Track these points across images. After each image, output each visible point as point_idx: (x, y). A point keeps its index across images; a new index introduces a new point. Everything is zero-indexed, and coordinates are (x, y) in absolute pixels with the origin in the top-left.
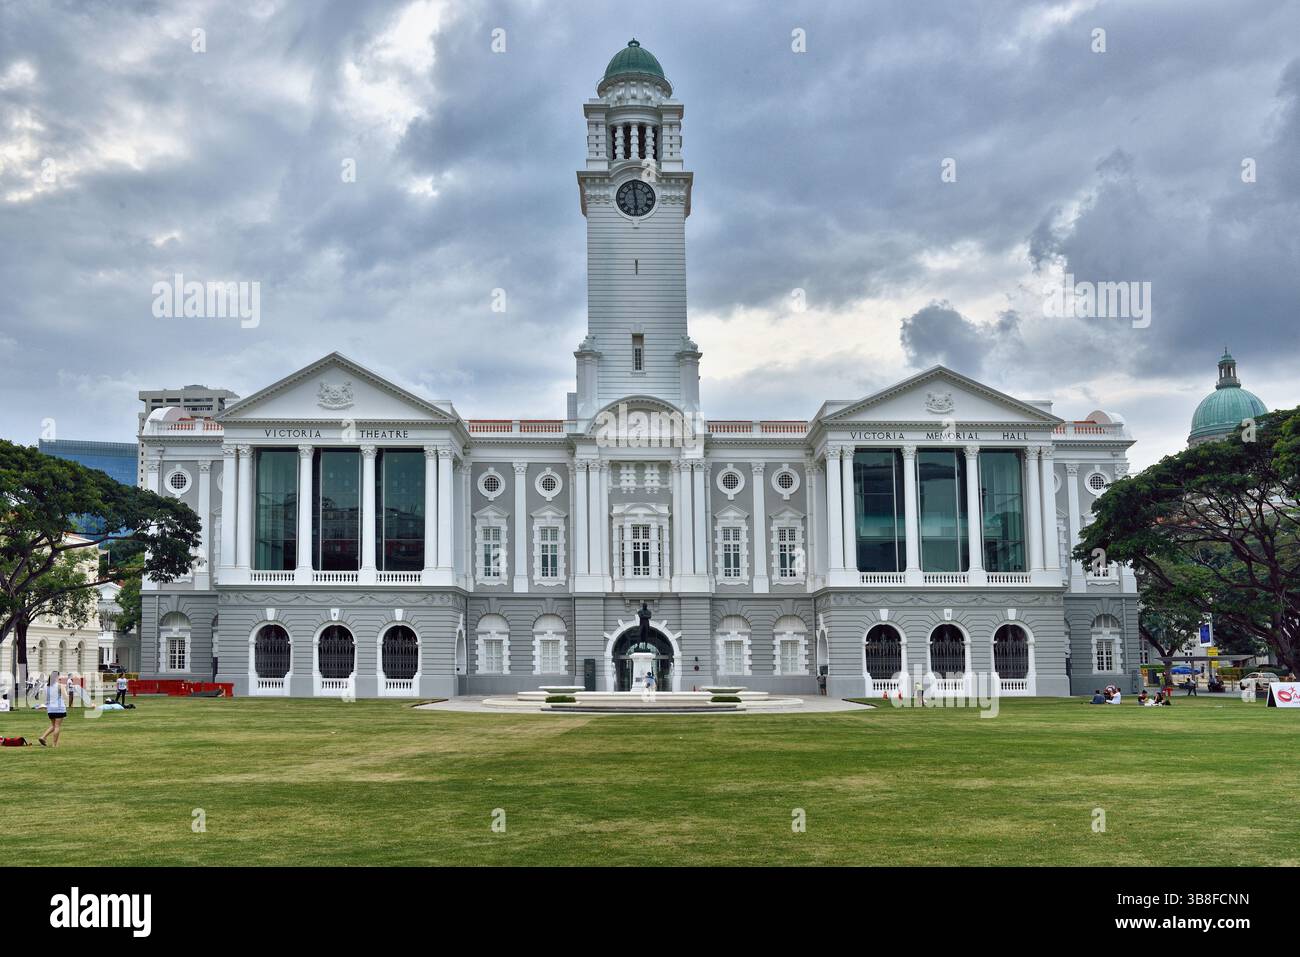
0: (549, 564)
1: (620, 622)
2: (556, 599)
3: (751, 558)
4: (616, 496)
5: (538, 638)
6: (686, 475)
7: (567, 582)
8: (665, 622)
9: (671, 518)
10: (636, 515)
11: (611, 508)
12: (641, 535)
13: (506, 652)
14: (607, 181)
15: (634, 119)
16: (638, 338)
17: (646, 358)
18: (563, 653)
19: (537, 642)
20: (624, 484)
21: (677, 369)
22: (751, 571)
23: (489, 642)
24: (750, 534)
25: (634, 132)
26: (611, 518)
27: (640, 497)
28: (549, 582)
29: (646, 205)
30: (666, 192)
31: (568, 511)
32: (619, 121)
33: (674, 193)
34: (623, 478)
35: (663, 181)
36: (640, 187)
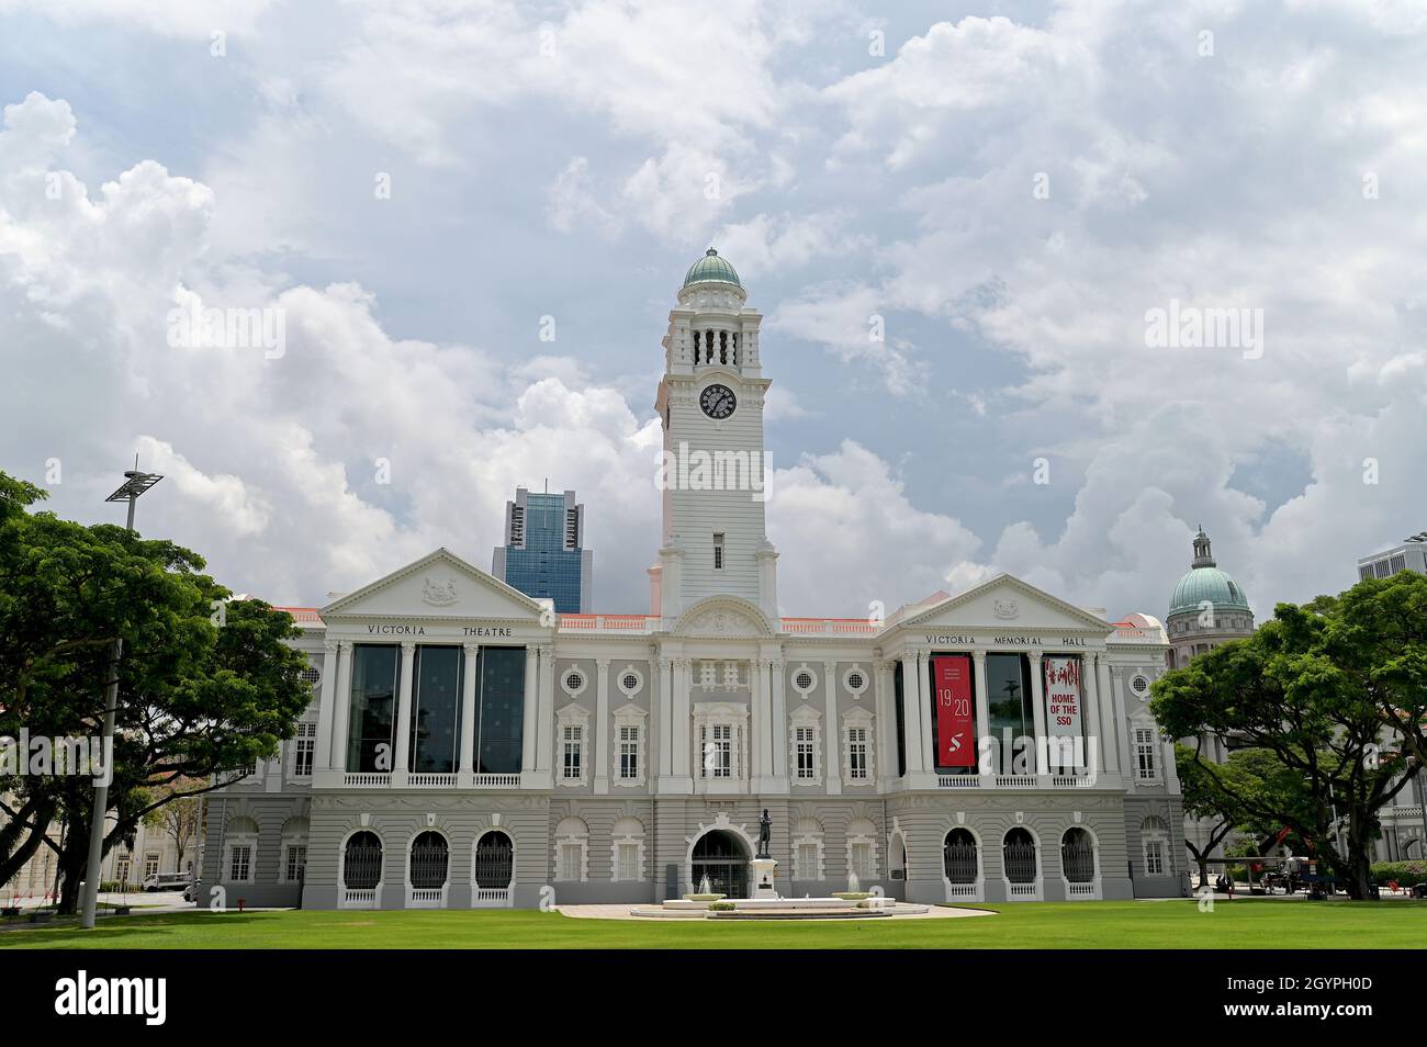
0: (629, 764)
1: (701, 825)
2: (636, 801)
3: (824, 758)
4: (698, 696)
5: (616, 843)
6: (765, 674)
7: (646, 783)
8: (744, 825)
9: (749, 718)
10: (718, 715)
11: (692, 708)
12: (722, 736)
13: (585, 858)
14: (692, 385)
15: (717, 327)
16: (718, 537)
17: (726, 557)
18: (641, 858)
19: (615, 848)
20: (704, 683)
21: (756, 569)
22: (824, 771)
23: (567, 848)
24: (823, 734)
25: (717, 339)
26: (692, 717)
27: (720, 696)
28: (629, 783)
29: (728, 408)
30: (747, 397)
31: (648, 710)
32: (703, 327)
33: (754, 398)
34: (704, 676)
35: (745, 387)
36: (722, 390)
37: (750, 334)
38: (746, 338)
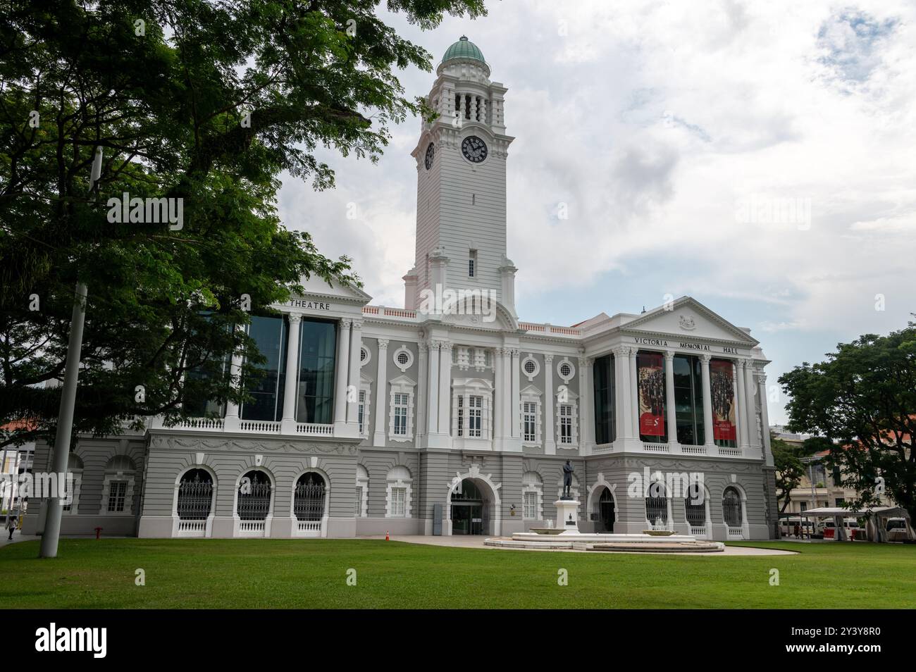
0: (400, 424)
1: (458, 473)
2: (406, 453)
3: (543, 427)
4: (456, 372)
5: (390, 486)
6: (507, 360)
7: (414, 439)
8: (490, 475)
9: (494, 393)
10: (474, 388)
11: (452, 381)
13: (365, 498)
14: (457, 133)
15: (475, 92)
16: (473, 252)
17: (478, 268)
18: (409, 499)
19: (389, 490)
20: (460, 363)
21: (498, 279)
22: (543, 437)
24: (543, 408)
25: (474, 102)
26: (452, 389)
27: (472, 373)
28: (400, 438)
29: (481, 156)
30: (495, 149)
31: (417, 381)
32: (464, 91)
33: (501, 150)
34: (460, 357)
35: (495, 140)
36: (477, 141)
37: (498, 102)
38: (494, 105)
